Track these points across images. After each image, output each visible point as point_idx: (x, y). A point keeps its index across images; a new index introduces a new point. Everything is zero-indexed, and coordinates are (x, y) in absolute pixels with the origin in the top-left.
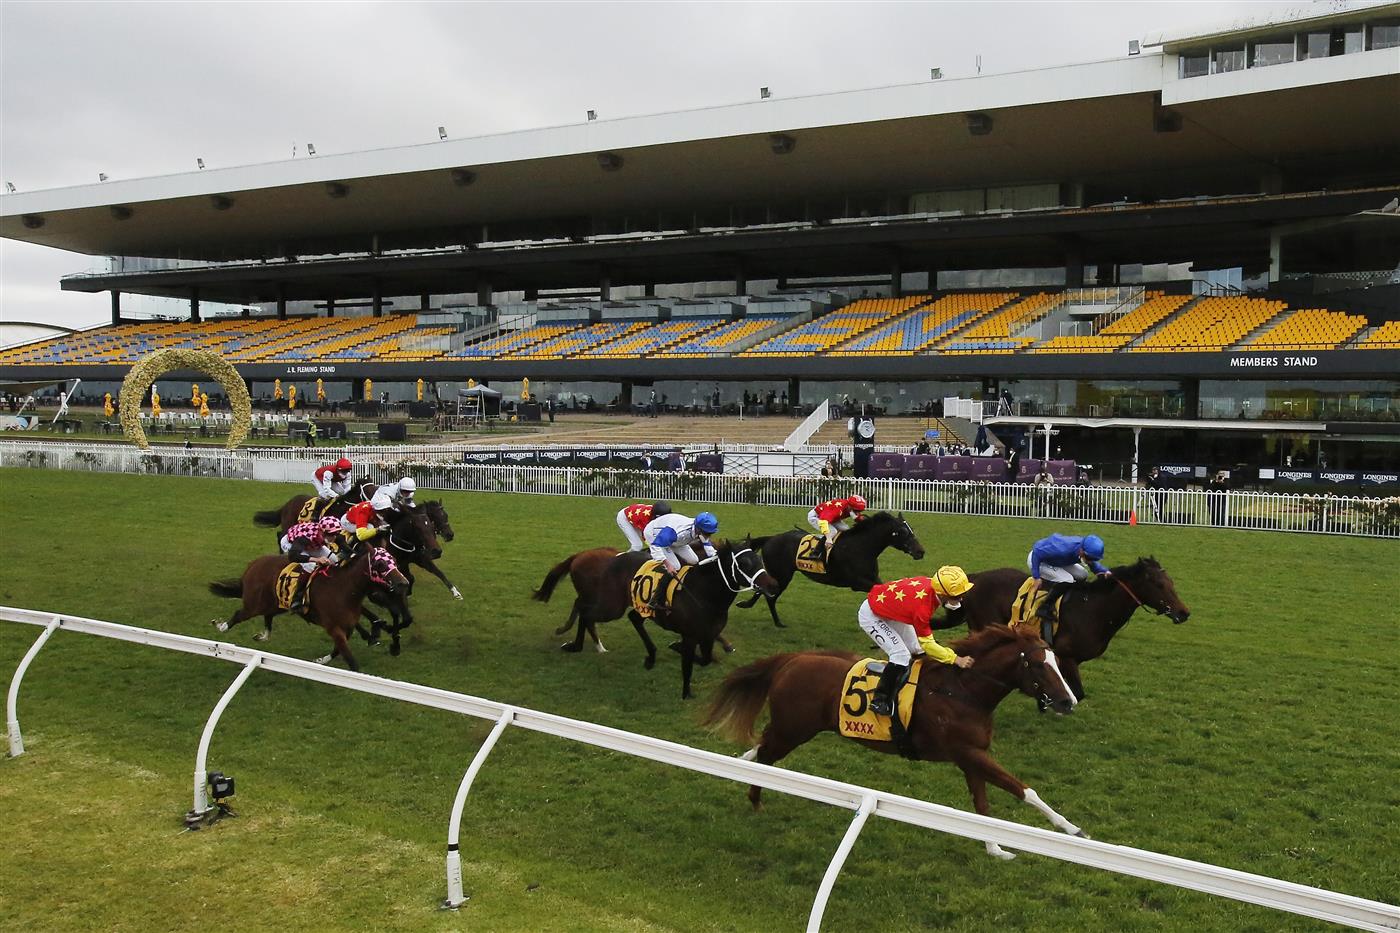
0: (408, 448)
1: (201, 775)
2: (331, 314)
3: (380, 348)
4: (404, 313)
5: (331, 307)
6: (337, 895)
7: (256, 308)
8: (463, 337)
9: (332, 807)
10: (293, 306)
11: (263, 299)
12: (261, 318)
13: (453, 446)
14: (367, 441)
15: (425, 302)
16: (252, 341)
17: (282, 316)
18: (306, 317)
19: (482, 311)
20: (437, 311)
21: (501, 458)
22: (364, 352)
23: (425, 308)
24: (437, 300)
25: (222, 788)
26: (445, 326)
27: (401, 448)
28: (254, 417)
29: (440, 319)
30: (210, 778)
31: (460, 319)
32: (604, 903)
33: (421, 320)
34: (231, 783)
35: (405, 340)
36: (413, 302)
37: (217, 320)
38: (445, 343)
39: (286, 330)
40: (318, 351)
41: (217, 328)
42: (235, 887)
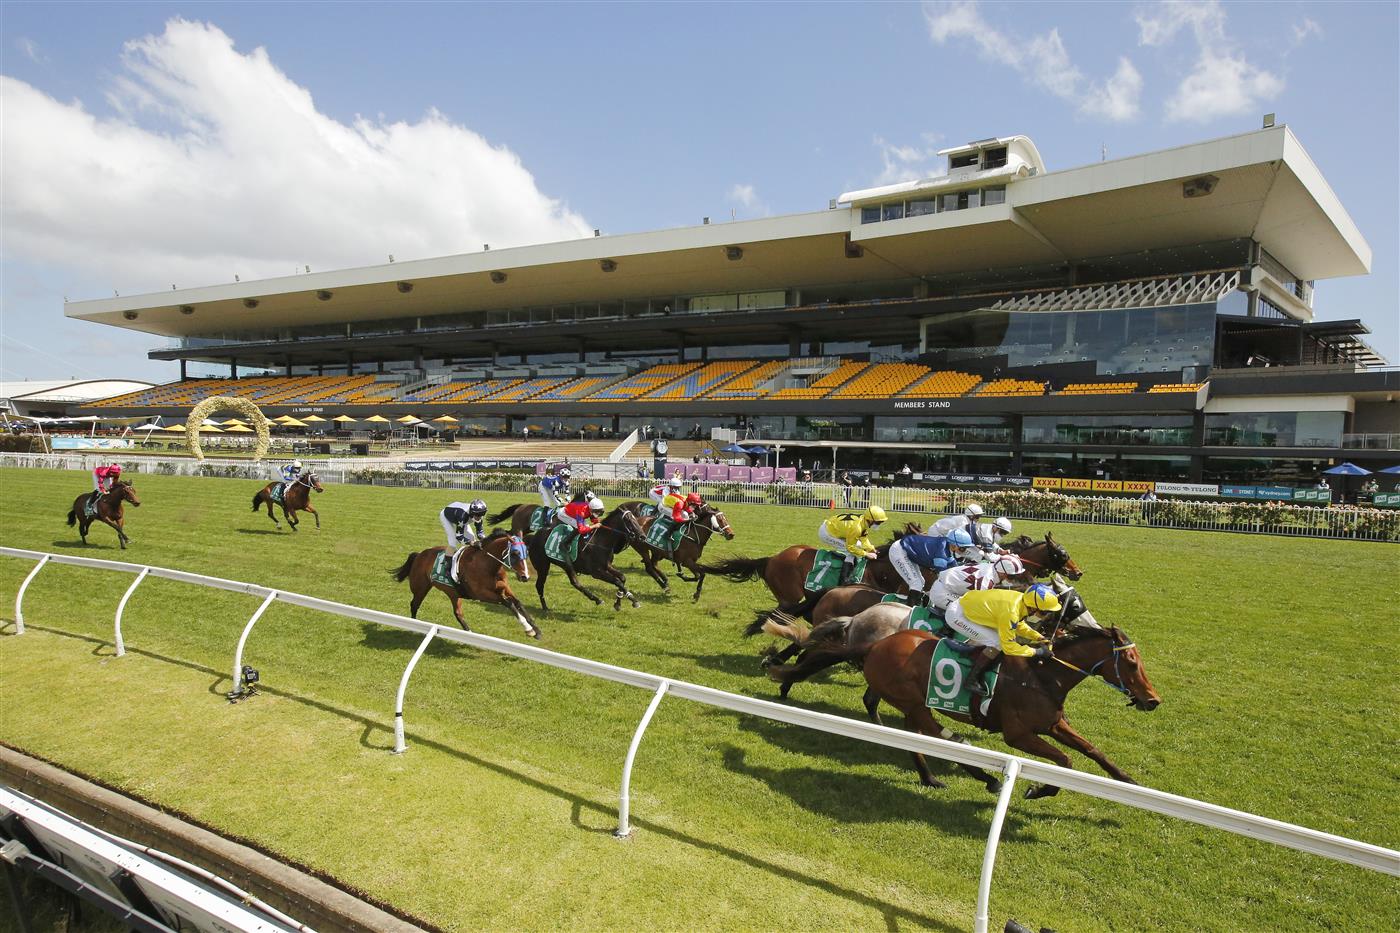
0: (370, 459)
1: (239, 668)
2: (320, 375)
3: (351, 396)
5: (320, 371)
6: (324, 746)
7: (273, 370)
8: (404, 389)
9: (320, 690)
10: (295, 370)
11: (277, 364)
12: (276, 377)
13: (398, 459)
14: (344, 454)
15: (381, 367)
16: (270, 391)
17: (290, 375)
18: (305, 376)
19: (417, 372)
20: (388, 373)
21: (430, 466)
22: (342, 398)
23: (381, 371)
24: (387, 365)
25: (251, 676)
26: (393, 382)
27: (365, 459)
28: (272, 440)
29: (390, 377)
30: (244, 670)
31: (402, 377)
33: (378, 378)
34: (257, 674)
35: (369, 390)
36: (374, 366)
37: (248, 378)
38: (393, 393)
39: (292, 385)
40: (312, 398)
41: (248, 383)
42: (259, 740)
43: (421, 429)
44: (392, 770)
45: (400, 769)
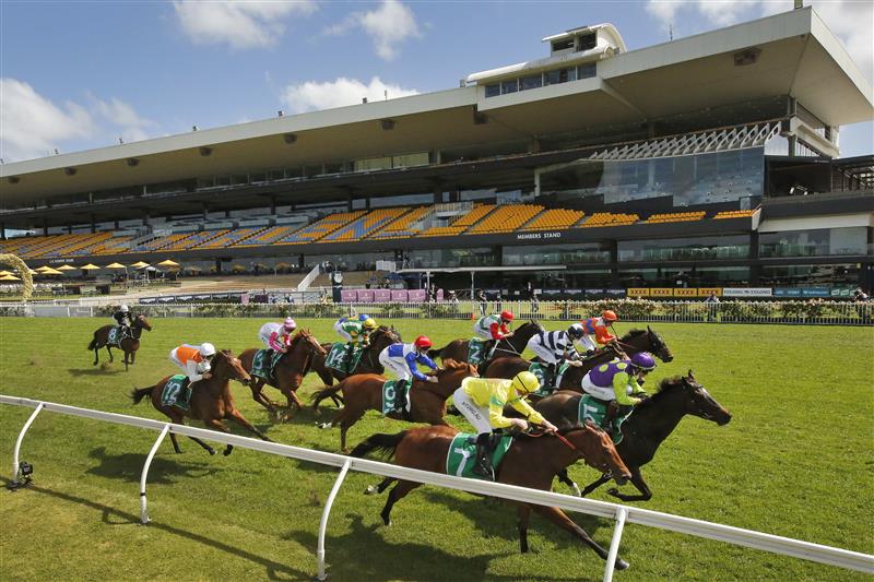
0: (112, 297)
1: (17, 464)
2: (70, 233)
3: (95, 249)
4: (107, 231)
5: (70, 229)
6: (86, 521)
7: (33, 232)
8: (136, 242)
9: (80, 478)
10: (51, 230)
11: (36, 227)
12: (35, 237)
13: (133, 296)
14: (91, 294)
15: (117, 225)
16: (31, 248)
17: (46, 235)
18: (58, 235)
19: (145, 228)
20: (122, 230)
21: (159, 301)
22: (88, 251)
23: (117, 228)
24: (122, 224)
25: (26, 470)
26: (127, 236)
27: (108, 297)
28: (35, 286)
29: (124, 233)
30: (21, 465)
31: (134, 232)
32: (219, 519)
33: (115, 234)
34: (31, 467)
35: (107, 244)
36: (111, 225)
37: (14, 238)
38: (127, 245)
39: (48, 242)
40: (65, 251)
41: (13, 242)
42: (35, 518)
43: (150, 272)
44: (139, 538)
45: (146, 536)
